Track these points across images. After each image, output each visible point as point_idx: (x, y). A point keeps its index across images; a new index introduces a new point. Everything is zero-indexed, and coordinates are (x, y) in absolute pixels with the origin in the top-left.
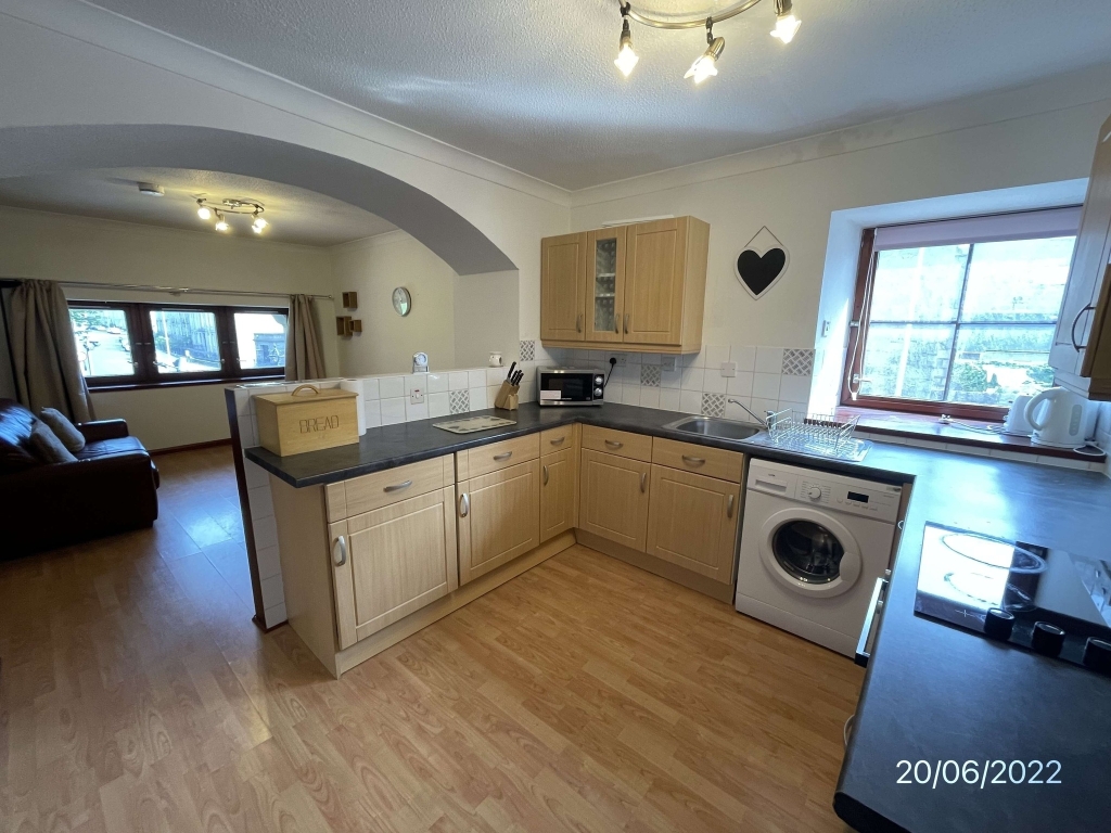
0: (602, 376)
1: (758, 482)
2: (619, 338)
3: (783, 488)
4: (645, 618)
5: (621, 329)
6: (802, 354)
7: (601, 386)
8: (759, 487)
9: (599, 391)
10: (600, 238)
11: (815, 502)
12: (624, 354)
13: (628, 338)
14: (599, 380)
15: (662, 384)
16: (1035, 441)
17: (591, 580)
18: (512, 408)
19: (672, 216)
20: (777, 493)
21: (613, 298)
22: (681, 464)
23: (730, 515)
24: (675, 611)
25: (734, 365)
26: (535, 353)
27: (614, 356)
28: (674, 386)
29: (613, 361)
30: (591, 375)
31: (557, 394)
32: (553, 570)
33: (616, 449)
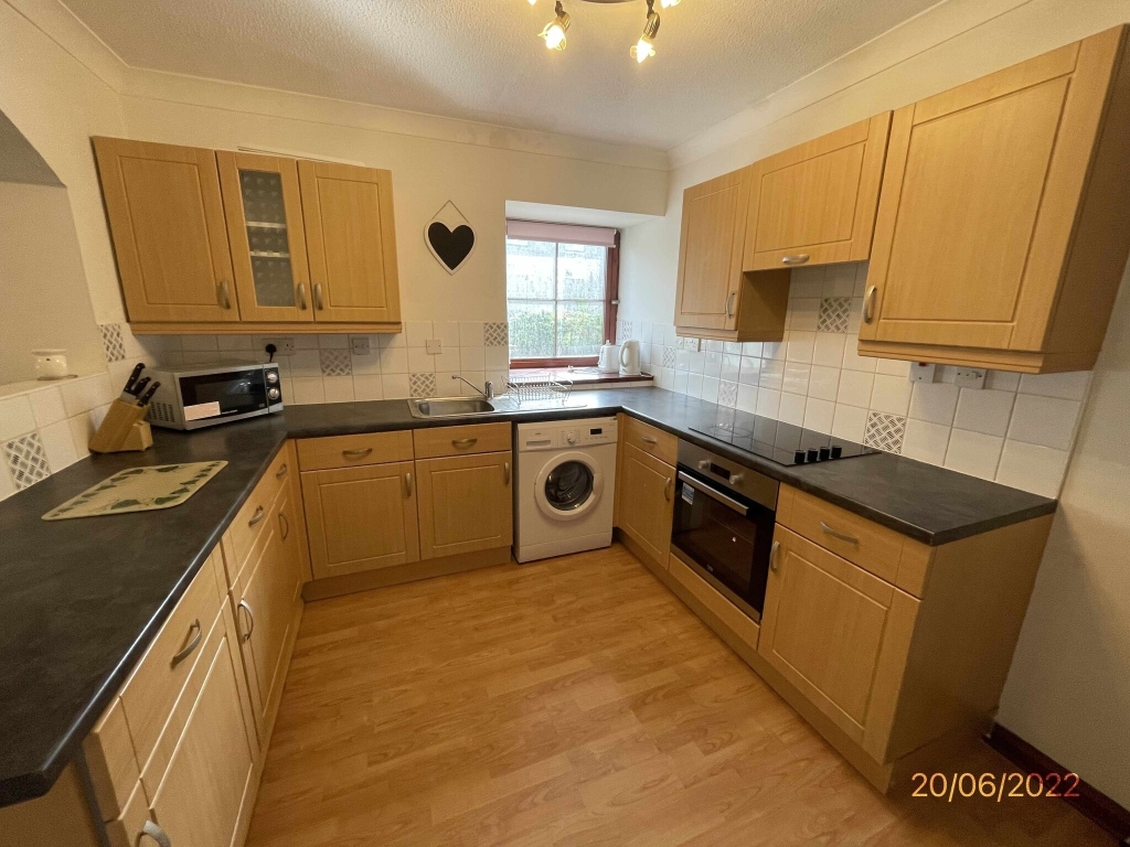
0: (275, 370)
1: (529, 443)
2: (307, 315)
3: (548, 442)
4: (473, 617)
5: (309, 304)
6: (498, 327)
7: (277, 385)
8: (530, 448)
9: (273, 391)
10: (246, 167)
11: (572, 445)
12: (288, 338)
13: (321, 316)
14: (272, 376)
15: (354, 372)
16: (622, 374)
17: (381, 624)
18: (145, 446)
19: (362, 164)
20: (543, 447)
21: (288, 261)
22: (452, 450)
23: (507, 483)
24: (484, 594)
25: (439, 341)
26: (125, 346)
27: (272, 342)
28: (373, 370)
29: (271, 349)
30: (260, 371)
31: (212, 409)
32: (323, 646)
33: (359, 459)
